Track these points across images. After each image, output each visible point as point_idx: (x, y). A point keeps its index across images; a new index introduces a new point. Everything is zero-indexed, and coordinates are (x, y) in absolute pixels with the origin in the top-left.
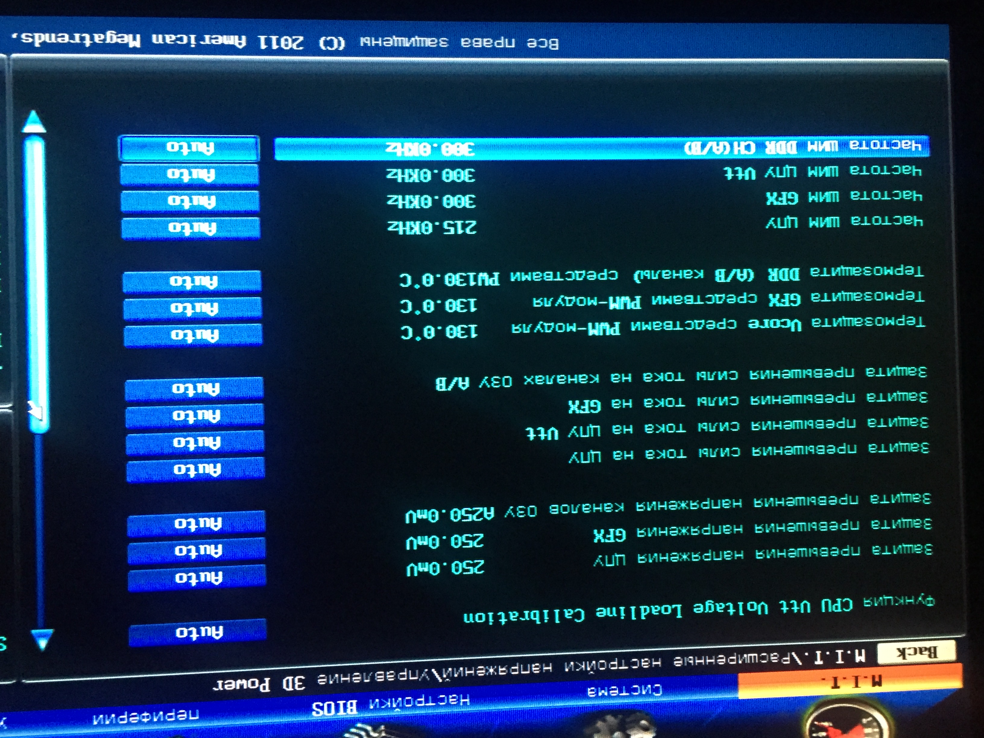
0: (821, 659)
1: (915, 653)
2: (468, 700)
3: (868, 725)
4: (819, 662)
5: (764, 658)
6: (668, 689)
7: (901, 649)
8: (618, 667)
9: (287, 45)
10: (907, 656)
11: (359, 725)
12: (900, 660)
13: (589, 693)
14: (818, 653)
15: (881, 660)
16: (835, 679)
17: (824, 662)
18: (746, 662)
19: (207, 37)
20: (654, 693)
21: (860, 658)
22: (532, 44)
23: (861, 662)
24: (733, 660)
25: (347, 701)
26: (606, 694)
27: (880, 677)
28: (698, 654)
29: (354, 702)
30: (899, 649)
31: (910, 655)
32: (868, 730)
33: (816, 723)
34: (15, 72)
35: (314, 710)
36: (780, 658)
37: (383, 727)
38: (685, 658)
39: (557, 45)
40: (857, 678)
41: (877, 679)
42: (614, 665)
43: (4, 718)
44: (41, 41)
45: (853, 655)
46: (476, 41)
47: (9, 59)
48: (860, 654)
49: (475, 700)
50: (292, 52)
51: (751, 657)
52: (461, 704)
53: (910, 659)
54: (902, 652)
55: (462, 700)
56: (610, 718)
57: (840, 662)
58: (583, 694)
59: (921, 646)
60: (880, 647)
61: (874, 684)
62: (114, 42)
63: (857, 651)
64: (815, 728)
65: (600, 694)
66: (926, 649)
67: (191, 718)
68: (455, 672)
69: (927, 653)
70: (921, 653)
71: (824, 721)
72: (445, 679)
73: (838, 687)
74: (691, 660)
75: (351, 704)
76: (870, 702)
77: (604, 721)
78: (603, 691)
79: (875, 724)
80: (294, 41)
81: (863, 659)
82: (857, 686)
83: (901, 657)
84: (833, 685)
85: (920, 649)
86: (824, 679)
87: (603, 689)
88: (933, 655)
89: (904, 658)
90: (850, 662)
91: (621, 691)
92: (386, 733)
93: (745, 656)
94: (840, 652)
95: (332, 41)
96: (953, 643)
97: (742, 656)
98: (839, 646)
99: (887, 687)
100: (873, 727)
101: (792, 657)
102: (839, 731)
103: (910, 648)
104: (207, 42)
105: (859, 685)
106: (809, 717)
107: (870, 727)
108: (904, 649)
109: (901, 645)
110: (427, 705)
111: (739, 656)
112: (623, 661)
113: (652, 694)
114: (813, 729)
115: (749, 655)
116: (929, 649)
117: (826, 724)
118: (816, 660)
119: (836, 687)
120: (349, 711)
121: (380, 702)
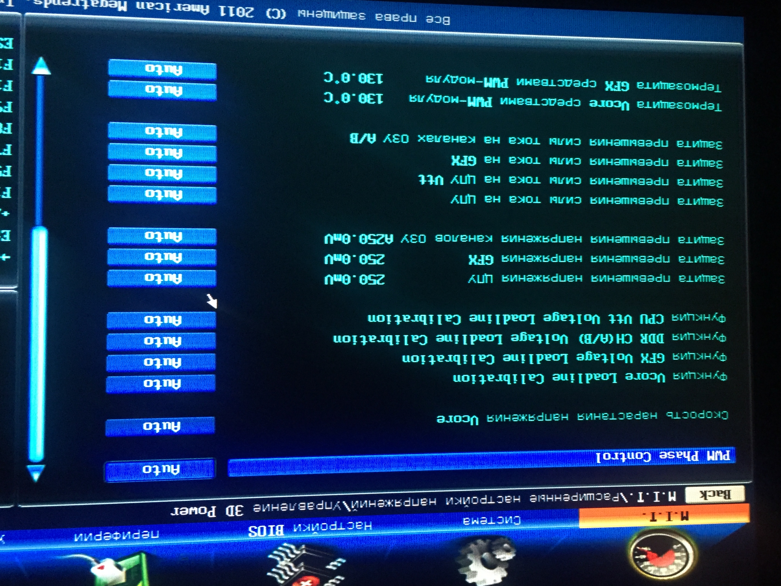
0: (643, 499)
1: (714, 495)
2: (370, 526)
3: (678, 550)
4: (641, 501)
5: (599, 497)
6: (525, 519)
7: (703, 492)
8: (488, 501)
9: (241, 14)
10: (708, 498)
11: (285, 544)
12: (702, 500)
13: (464, 522)
14: (641, 494)
15: (688, 500)
16: (653, 514)
17: (644, 501)
18: (585, 500)
19: (179, 5)
20: (515, 523)
21: (672, 498)
22: (430, 20)
23: (672, 501)
24: (576, 498)
25: (276, 525)
26: (477, 523)
27: (687, 513)
28: (549, 493)
29: (282, 526)
30: (701, 492)
31: (710, 496)
32: (677, 554)
33: (638, 548)
34: (27, 27)
35: (249, 532)
36: (611, 497)
37: (303, 547)
38: (539, 496)
39: (449, 21)
40: (669, 514)
41: (685, 515)
42: (484, 500)
43: (4, 535)
44: (49, 4)
45: (667, 496)
46: (387, 16)
47: (23, 16)
48: (672, 495)
49: (376, 525)
50: (244, 19)
51: (589, 496)
52: (365, 529)
53: (710, 500)
54: (704, 494)
55: (366, 526)
56: (480, 542)
57: (657, 500)
58: (459, 522)
59: (718, 490)
60: (687, 489)
61: (683, 518)
62: (106, 6)
63: (670, 493)
64: (637, 552)
65: (473, 523)
66: (722, 492)
67: (152, 537)
68: (361, 504)
69: (723, 495)
70: (718, 495)
71: (644, 547)
72: (353, 509)
73: (655, 521)
74: (543, 497)
75: (279, 528)
76: (680, 532)
77: (476, 544)
78: (475, 521)
79: (683, 549)
80: (246, 11)
81: (674, 499)
82: (669, 520)
83: (703, 498)
84: (651, 519)
85: (718, 492)
86: (644, 514)
87: (475, 519)
88: (727, 497)
89: (706, 499)
90: (664, 501)
91: (489, 521)
92: (306, 551)
93: (585, 495)
94: (657, 493)
95: (276, 12)
96: (743, 487)
97: (582, 495)
98: (657, 489)
99: (692, 521)
100: (682, 552)
101: (620, 496)
102: (655, 555)
103: (710, 491)
104: (179, 9)
105: (671, 519)
106: (632, 544)
107: (678, 552)
108: (705, 492)
109: (704, 489)
110: (338, 529)
111: (580, 495)
112: (491, 497)
113: (513, 524)
114: (636, 552)
115: (588, 494)
116: (725, 492)
117: (646, 549)
118: (639, 499)
119: (653, 520)
120: (277, 533)
121: (302, 526)
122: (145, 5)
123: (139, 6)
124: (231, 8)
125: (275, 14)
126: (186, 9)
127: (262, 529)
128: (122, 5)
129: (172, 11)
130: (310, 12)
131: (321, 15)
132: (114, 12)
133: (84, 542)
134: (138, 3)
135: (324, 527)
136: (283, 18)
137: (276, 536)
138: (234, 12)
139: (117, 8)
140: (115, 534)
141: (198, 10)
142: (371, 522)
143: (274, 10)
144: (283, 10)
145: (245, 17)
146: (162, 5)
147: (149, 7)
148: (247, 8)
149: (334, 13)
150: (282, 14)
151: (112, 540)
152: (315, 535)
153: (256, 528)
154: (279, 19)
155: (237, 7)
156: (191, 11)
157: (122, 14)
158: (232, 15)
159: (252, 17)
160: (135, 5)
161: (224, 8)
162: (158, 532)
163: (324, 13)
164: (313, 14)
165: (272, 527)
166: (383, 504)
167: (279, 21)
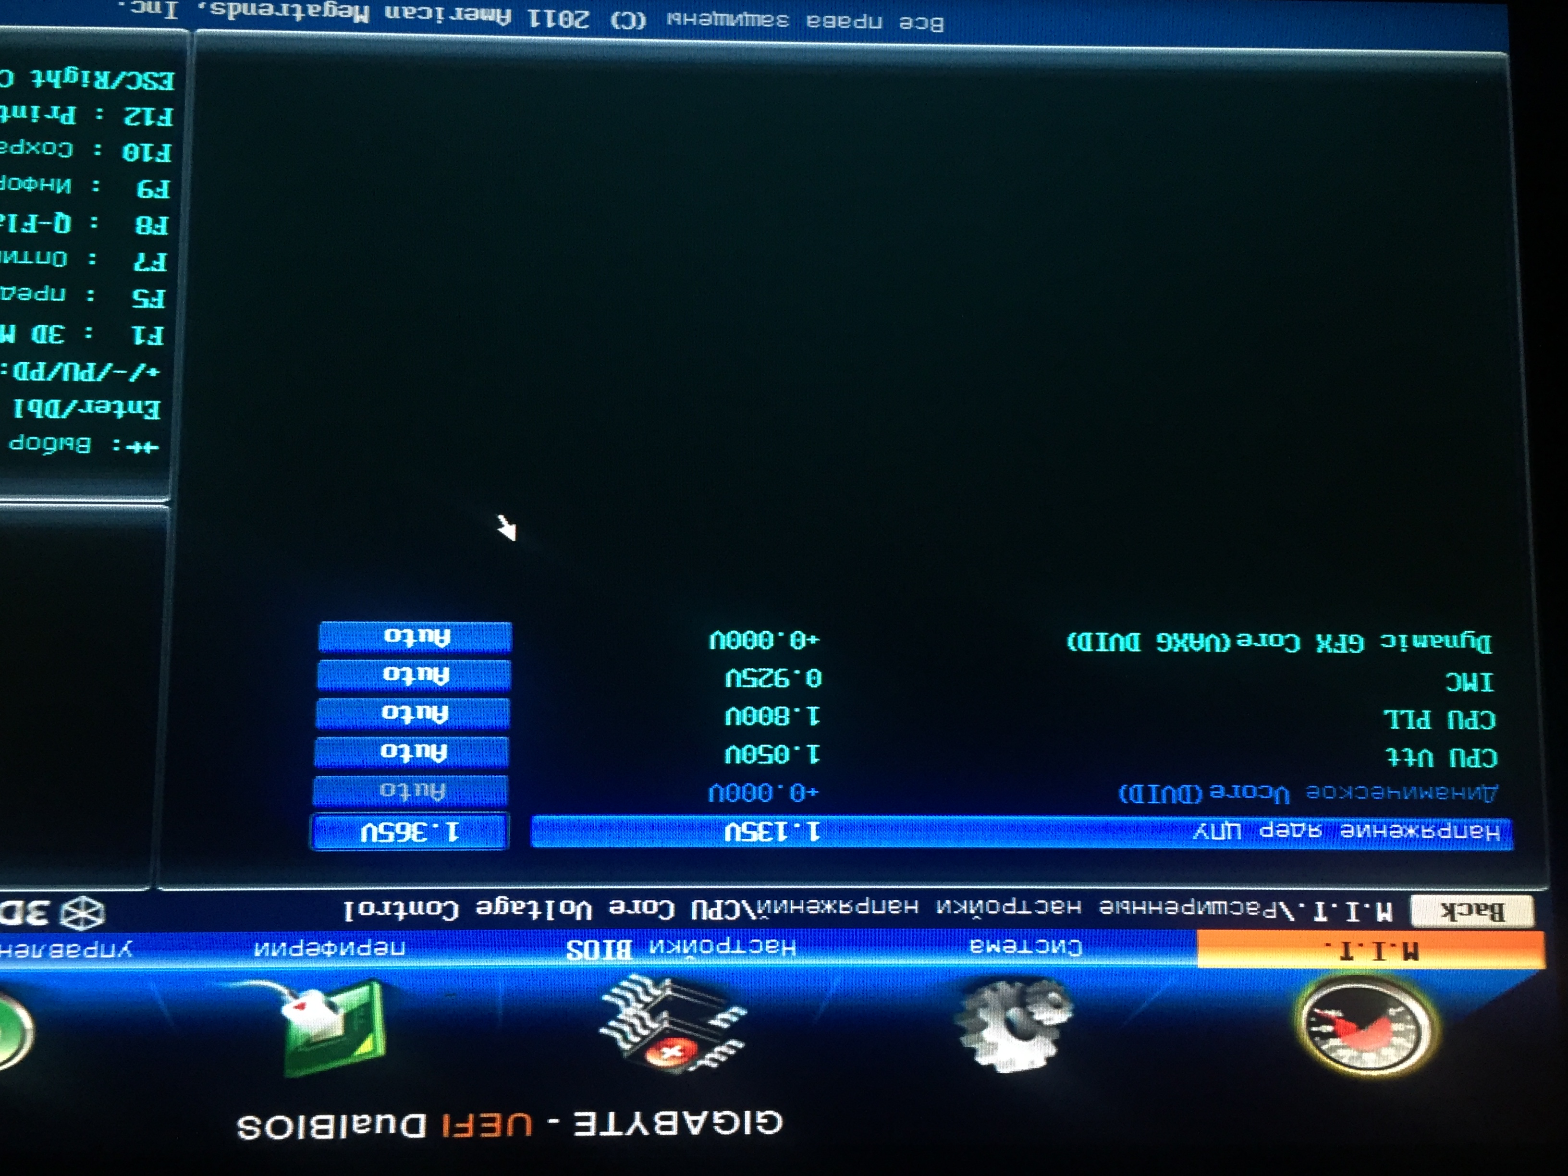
0: (1325, 914)
1: (1470, 912)
2: (793, 948)
4: (1321, 918)
5: (1236, 908)
6: (1091, 947)
7: (1448, 905)
8: (1017, 910)
9: (566, 23)
10: (1457, 917)
11: (634, 977)
12: (1446, 922)
13: (973, 947)
14: (1320, 905)
15: (1417, 920)
16: (1346, 945)
17: (1328, 919)
18: (1209, 913)
19: (459, 10)
20: (1070, 953)
21: (1384, 915)
22: (907, 24)
23: (1385, 921)
24: (1192, 908)
25: (618, 940)
26: (998, 950)
27: (1416, 945)
28: (1138, 897)
29: (628, 942)
30: (1444, 905)
31: (1461, 914)
33: (1317, 1011)
34: (200, 54)
35: (569, 951)
36: (1261, 910)
37: (668, 982)
38: (1117, 903)
39: (941, 25)
40: (1379, 946)
41: (1411, 950)
42: (1011, 908)
43: (129, 942)
44: (236, 13)
45: (1373, 912)
46: (828, 20)
47: (192, 36)
48: (1384, 910)
49: (804, 946)
50: (573, 32)
51: (1216, 905)
52: (784, 954)
53: (1462, 921)
54: (1450, 910)
55: (784, 948)
56: (1002, 986)
57: (1353, 919)
58: (962, 947)
59: (1479, 902)
60: (1414, 899)
61: (1407, 956)
62: (334, 15)
63: (1379, 905)
65: (989, 949)
66: (1486, 907)
67: (393, 953)
68: (775, 907)
69: (1488, 913)
70: (1479, 912)
72: (760, 915)
73: (1351, 959)
74: (1126, 906)
75: (624, 945)
76: (1401, 983)
77: (995, 990)
78: (993, 946)
80: (576, 17)
81: (1388, 917)
82: (1379, 958)
83: (1448, 917)
84: (1343, 955)
85: (1478, 906)
86: (1328, 945)
87: (993, 942)
88: (1497, 917)
89: (1453, 919)
90: (1368, 922)
91: (1020, 947)
92: (674, 990)
93: (1208, 903)
94: (1353, 905)
95: (628, 17)
96: (1529, 899)
97: (1203, 904)
98: (1353, 896)
99: (1427, 962)
101: (1279, 909)
102: (1353, 1026)
103: (1461, 905)
104: (459, 16)
105: (1383, 957)
106: (1305, 1003)
108: (1452, 905)
109: (1449, 899)
110: (733, 952)
111: (1199, 903)
112: (1024, 902)
113: (1068, 956)
115: (1214, 902)
116: (1492, 907)
118: (1317, 915)
119: (1347, 957)
120: (619, 954)
121: (666, 944)
122: (401, 12)
123: (391, 13)
124: (549, 13)
125: (626, 20)
126: (471, 17)
127: (592, 946)
128: (361, 12)
129: (446, 21)
130: (690, 16)
131: (710, 20)
132: (347, 24)
133: (271, 957)
134: (388, 9)
135: (706, 946)
136: (641, 27)
137: (617, 960)
138: (555, 18)
139: (351, 18)
140: (326, 945)
141: (491, 18)
142: (794, 942)
143: (625, 14)
144: (641, 15)
145: (573, 27)
146: (430, 11)
147: (406, 14)
148: (577, 12)
149: (732, 16)
150: (639, 20)
151: (322, 956)
152: (691, 962)
153: (580, 943)
154: (634, 29)
155: (559, 10)
156: (480, 20)
157: (361, 27)
158: (550, 24)
159: (586, 27)
160: (383, 11)
161: (538, 14)
162: (403, 944)
163: (713, 18)
164: (694, 20)
165: (609, 943)
166: (818, 907)
167: (634, 34)
